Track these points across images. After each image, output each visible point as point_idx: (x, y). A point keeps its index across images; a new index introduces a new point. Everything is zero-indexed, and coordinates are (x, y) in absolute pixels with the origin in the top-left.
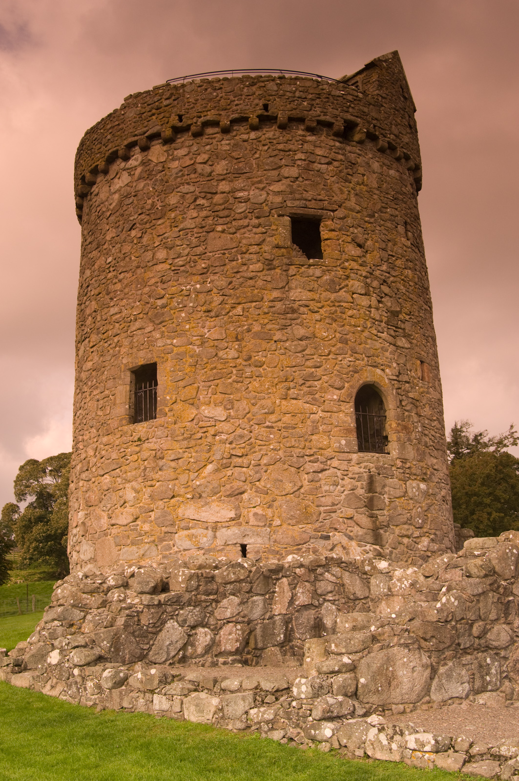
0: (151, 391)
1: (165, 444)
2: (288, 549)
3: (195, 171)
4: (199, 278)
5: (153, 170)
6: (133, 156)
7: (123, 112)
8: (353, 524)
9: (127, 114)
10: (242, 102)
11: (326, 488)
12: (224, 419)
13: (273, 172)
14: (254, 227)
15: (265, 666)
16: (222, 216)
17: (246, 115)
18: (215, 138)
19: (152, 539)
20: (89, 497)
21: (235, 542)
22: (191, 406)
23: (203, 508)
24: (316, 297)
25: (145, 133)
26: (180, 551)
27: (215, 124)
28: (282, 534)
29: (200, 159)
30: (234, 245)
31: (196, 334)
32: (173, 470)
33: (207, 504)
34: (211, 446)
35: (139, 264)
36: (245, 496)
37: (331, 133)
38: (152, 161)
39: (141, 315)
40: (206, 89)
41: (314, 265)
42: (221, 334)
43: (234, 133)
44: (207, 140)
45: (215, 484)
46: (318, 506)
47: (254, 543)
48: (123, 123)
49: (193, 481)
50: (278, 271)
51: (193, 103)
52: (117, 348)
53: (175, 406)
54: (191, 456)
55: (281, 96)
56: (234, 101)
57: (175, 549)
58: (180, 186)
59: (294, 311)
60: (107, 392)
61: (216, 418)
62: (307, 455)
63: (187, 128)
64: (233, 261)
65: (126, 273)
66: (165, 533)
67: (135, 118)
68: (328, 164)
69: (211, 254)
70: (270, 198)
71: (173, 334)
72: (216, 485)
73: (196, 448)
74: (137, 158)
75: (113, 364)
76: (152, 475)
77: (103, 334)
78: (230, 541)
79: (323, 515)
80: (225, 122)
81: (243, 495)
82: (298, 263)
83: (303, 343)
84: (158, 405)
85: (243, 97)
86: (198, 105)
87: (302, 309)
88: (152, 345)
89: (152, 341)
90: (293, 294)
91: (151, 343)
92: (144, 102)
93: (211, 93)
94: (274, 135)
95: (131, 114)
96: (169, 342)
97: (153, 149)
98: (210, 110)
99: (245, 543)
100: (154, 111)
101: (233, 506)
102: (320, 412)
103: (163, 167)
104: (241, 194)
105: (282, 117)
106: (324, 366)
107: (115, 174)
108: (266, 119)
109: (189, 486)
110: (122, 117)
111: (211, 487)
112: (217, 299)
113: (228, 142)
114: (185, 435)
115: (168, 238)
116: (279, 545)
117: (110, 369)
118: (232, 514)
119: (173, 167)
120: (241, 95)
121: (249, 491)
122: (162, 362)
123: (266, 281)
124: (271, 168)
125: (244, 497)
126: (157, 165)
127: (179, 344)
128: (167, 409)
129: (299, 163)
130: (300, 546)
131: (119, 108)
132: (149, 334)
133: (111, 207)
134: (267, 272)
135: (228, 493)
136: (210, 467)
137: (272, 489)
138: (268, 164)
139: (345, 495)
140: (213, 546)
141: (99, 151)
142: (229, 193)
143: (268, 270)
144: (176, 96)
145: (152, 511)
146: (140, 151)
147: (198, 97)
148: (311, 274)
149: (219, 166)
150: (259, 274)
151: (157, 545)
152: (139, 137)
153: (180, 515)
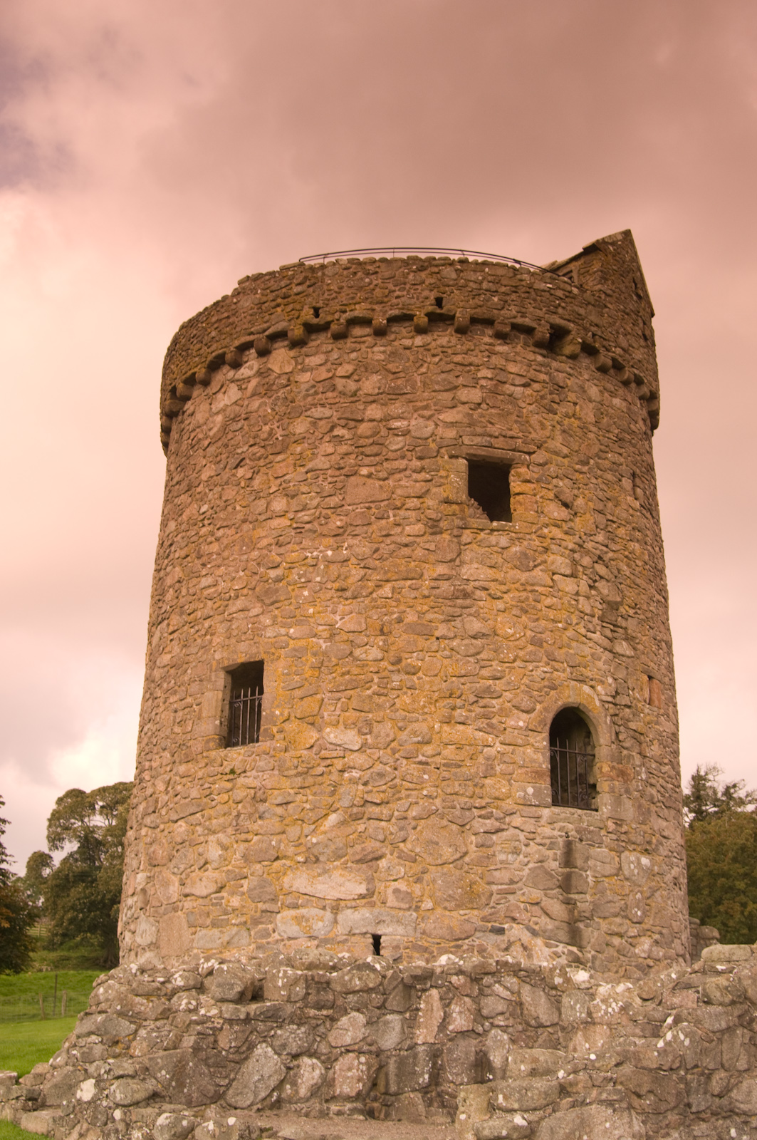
0: (253, 701)
1: (270, 780)
2: (442, 945)
3: (334, 388)
4: (331, 541)
5: (274, 384)
6: (246, 362)
7: (235, 300)
8: (539, 912)
9: (241, 303)
10: (405, 293)
11: (502, 857)
12: (357, 748)
13: (445, 394)
14: (414, 471)
15: (399, 1120)
16: (368, 453)
17: (408, 312)
18: (364, 342)
19: (243, 919)
20: (154, 852)
21: (364, 930)
22: (310, 726)
23: (320, 878)
24: (500, 576)
25: (265, 331)
26: (283, 940)
27: (366, 322)
28: (434, 922)
29: (341, 371)
30: (384, 496)
31: (322, 622)
32: (278, 819)
33: (325, 871)
34: (336, 786)
35: (246, 517)
36: (383, 863)
37: (531, 342)
38: (273, 371)
39: (245, 591)
40: (355, 273)
41: (498, 531)
42: (360, 623)
43: (393, 337)
44: (353, 345)
45: (339, 843)
46: (489, 883)
47: (392, 934)
48: (234, 315)
49: (307, 836)
50: (446, 536)
51: (336, 292)
52: (208, 637)
53: (287, 726)
54: (306, 801)
55: (461, 288)
56: (395, 291)
57: (276, 936)
58: (310, 409)
59: (466, 595)
60: (189, 700)
61: (346, 746)
62: (476, 808)
63: (325, 327)
64: (382, 518)
65: (226, 530)
66: (263, 911)
67: (252, 308)
68: (525, 385)
69: (350, 508)
70: (440, 431)
71: (289, 620)
72: (341, 845)
73: (315, 789)
74: (252, 365)
75: (201, 659)
76: (247, 824)
77: (189, 614)
78: (357, 928)
79: (495, 897)
80: (380, 320)
81: (379, 862)
82: (475, 526)
83: (478, 642)
84: (262, 723)
85: (408, 286)
86: (343, 294)
87: (479, 593)
88: (258, 635)
89: (259, 629)
90: (466, 572)
91: (257, 631)
92: (266, 287)
93: (362, 279)
94: (449, 342)
95: (246, 303)
96: (283, 631)
97: (275, 354)
98: (359, 303)
99: (379, 933)
100: (279, 300)
101: (364, 877)
102: (498, 744)
103: (289, 380)
104: (397, 424)
105: (461, 316)
106: (507, 677)
107: (219, 387)
108: (438, 319)
109: (301, 844)
110: (234, 307)
111: (333, 847)
112: (356, 573)
113: (382, 349)
114: (300, 769)
115: (289, 482)
116: (429, 939)
117: (195, 666)
118: (362, 889)
119: (302, 380)
120: (405, 284)
121: (389, 856)
122: (272, 661)
123: (428, 550)
124: (442, 388)
125: (380, 865)
126: (279, 376)
127: (298, 636)
128: (275, 730)
129: (483, 382)
130: (460, 942)
131: (229, 293)
132: (255, 619)
133: (211, 433)
134: (431, 538)
135: (358, 857)
136: (333, 818)
137: (422, 854)
138: (438, 383)
139: (530, 869)
140: (331, 935)
141: (198, 353)
142: (381, 421)
143: (432, 534)
144: (313, 281)
145: (246, 878)
146: (256, 355)
147: (343, 284)
148: (494, 543)
149: (368, 383)
150: (418, 540)
151: (249, 929)
152: (256, 336)
153: (286, 886)
